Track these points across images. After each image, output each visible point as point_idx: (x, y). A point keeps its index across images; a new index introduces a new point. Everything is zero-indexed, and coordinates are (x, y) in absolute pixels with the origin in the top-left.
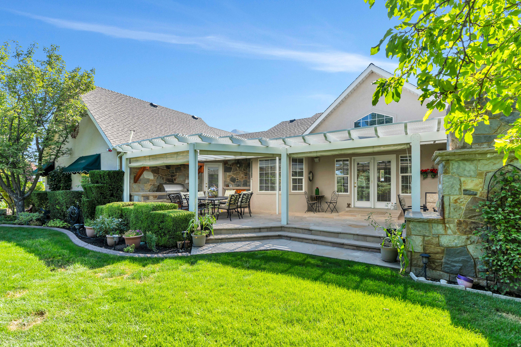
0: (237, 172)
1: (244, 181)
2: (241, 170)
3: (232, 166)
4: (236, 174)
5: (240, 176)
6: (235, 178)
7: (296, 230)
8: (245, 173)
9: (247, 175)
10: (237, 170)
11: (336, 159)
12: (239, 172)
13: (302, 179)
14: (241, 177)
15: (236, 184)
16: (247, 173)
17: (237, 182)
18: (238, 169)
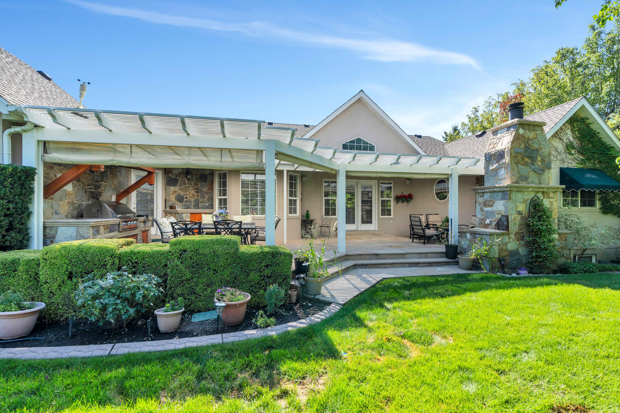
0: (186, 187)
1: (195, 201)
2: (192, 184)
3: (179, 177)
4: (185, 190)
5: (190, 193)
6: (183, 197)
7: (362, 256)
8: (196, 189)
9: (199, 192)
10: (185, 184)
11: (324, 180)
12: (189, 187)
13: (295, 201)
14: (191, 195)
15: (185, 205)
16: (198, 190)
17: (186, 202)
18: (187, 182)
